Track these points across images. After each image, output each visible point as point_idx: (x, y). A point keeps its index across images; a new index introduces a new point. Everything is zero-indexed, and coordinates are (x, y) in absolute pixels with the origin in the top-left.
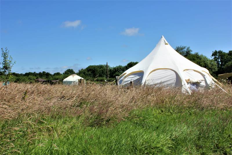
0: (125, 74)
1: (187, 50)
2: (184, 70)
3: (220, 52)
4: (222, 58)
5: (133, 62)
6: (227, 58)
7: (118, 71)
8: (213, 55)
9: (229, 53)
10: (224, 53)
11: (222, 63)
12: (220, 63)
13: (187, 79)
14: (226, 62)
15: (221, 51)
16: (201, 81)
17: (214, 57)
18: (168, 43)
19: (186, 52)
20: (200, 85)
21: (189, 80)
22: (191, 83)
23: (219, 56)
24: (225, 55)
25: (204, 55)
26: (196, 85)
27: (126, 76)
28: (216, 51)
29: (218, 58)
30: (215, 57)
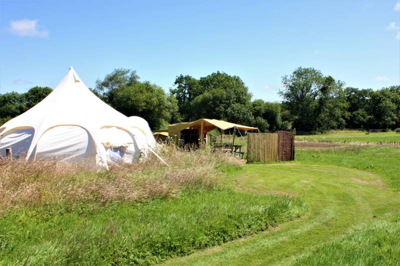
0: (4, 128)
1: (132, 76)
2: (102, 128)
3: (188, 78)
4: (190, 89)
5: (39, 86)
6: (197, 88)
7: (10, 102)
8: (176, 83)
9: (201, 81)
10: (194, 80)
11: (190, 96)
12: (188, 96)
13: (105, 142)
14: (195, 95)
15: (190, 76)
16: (127, 145)
17: (177, 85)
18: (80, 80)
19: (130, 78)
20: (126, 151)
21: (108, 143)
22: (111, 148)
23: (185, 85)
24: (195, 83)
25: (157, 85)
26: (120, 151)
27: (4, 134)
28: (182, 76)
29: (185, 88)
30: (180, 86)
